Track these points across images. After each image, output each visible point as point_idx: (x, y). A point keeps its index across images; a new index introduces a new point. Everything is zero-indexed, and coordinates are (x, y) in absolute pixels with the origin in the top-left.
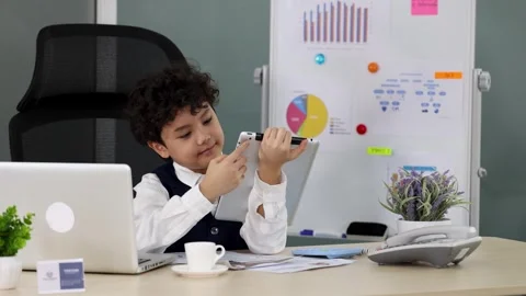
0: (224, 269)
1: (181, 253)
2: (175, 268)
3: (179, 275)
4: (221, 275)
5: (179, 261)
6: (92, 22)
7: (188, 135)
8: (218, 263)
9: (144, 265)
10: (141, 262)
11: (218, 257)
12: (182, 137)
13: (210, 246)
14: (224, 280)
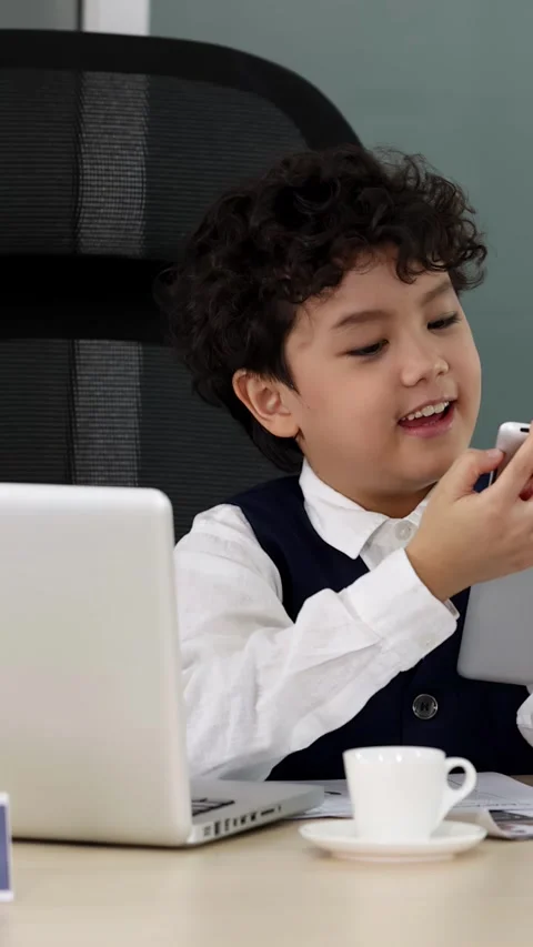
0: (471, 835)
1: (334, 784)
2: (312, 832)
3: (325, 854)
4: (463, 855)
5: (328, 806)
6: (67, 25)
7: (372, 351)
8: (450, 817)
9: (209, 820)
10: (201, 808)
11: (453, 797)
12: (353, 353)
13: (428, 761)
14: (473, 871)
